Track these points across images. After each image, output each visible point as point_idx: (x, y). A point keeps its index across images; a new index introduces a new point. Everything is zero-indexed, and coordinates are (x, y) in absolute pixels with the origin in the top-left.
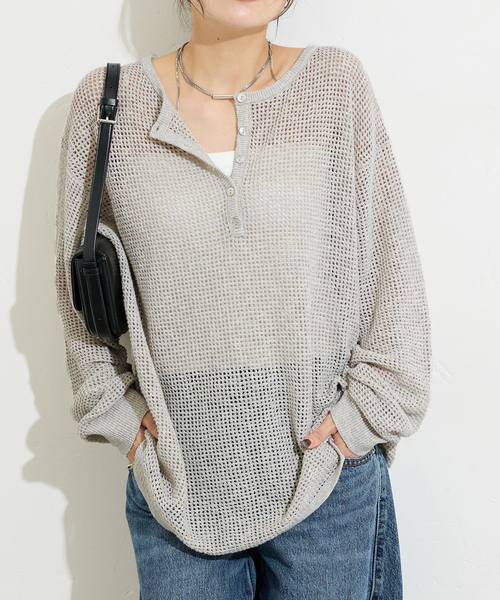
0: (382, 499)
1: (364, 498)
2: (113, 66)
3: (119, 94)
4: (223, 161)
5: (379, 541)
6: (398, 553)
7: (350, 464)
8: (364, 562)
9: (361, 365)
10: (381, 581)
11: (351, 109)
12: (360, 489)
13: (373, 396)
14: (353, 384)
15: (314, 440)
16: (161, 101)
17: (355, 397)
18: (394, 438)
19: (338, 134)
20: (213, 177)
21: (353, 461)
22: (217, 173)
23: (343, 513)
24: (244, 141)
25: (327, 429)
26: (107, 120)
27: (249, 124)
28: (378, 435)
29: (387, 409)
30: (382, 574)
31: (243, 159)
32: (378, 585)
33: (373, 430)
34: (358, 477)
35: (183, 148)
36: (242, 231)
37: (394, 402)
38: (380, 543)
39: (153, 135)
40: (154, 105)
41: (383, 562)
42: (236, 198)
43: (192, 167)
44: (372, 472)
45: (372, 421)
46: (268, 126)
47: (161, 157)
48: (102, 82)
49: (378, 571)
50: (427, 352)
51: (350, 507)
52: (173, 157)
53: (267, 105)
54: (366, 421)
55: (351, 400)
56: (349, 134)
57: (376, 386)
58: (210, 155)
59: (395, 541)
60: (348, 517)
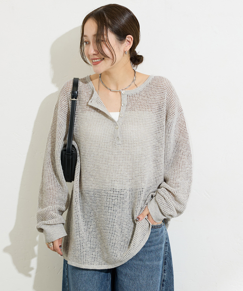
0: (166, 243)
1: (158, 241)
2: (76, 79)
3: (78, 89)
4: (115, 115)
5: (165, 259)
6: (172, 263)
7: (153, 227)
8: (158, 266)
9: (163, 188)
10: (165, 274)
11: (165, 100)
12: (157, 238)
13: (164, 201)
14: (158, 194)
15: (141, 217)
16: (93, 92)
17: (157, 200)
18: (170, 217)
19: (160, 109)
20: (110, 121)
21: (154, 226)
22: (112, 120)
23: (150, 246)
24: (123, 109)
25: (146, 213)
26: (74, 99)
27: (126, 103)
28: (164, 215)
29: (169, 206)
30: (166, 272)
31: (122, 115)
32: (164, 276)
33: (162, 213)
34: (157, 233)
35: (101, 109)
36: (120, 142)
37: (172, 204)
38: (165, 260)
39: (89, 104)
40: (90, 93)
41: (166, 267)
42: (119, 130)
43: (103, 117)
44: (162, 232)
45: (162, 210)
46: (133, 103)
47: (92, 113)
48: (72, 84)
49: (165, 270)
50: (189, 191)
51: (152, 244)
52: (96, 113)
53: (133, 96)
54: (160, 210)
55: (156, 201)
56: (164, 109)
57: (166, 197)
58: (111, 113)
59: (171, 259)
60: (152, 248)
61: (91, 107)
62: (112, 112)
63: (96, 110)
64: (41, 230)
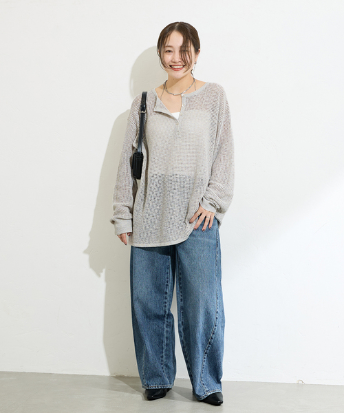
11: (218, 102)
20: (172, 120)
24: (183, 109)
27: (185, 104)
31: (182, 114)
35: (163, 112)
39: (155, 110)
42: (179, 125)
46: (191, 103)
53: (191, 97)
58: (172, 113)
61: (156, 112)
62: (174, 112)
63: (160, 113)
64: (113, 222)
